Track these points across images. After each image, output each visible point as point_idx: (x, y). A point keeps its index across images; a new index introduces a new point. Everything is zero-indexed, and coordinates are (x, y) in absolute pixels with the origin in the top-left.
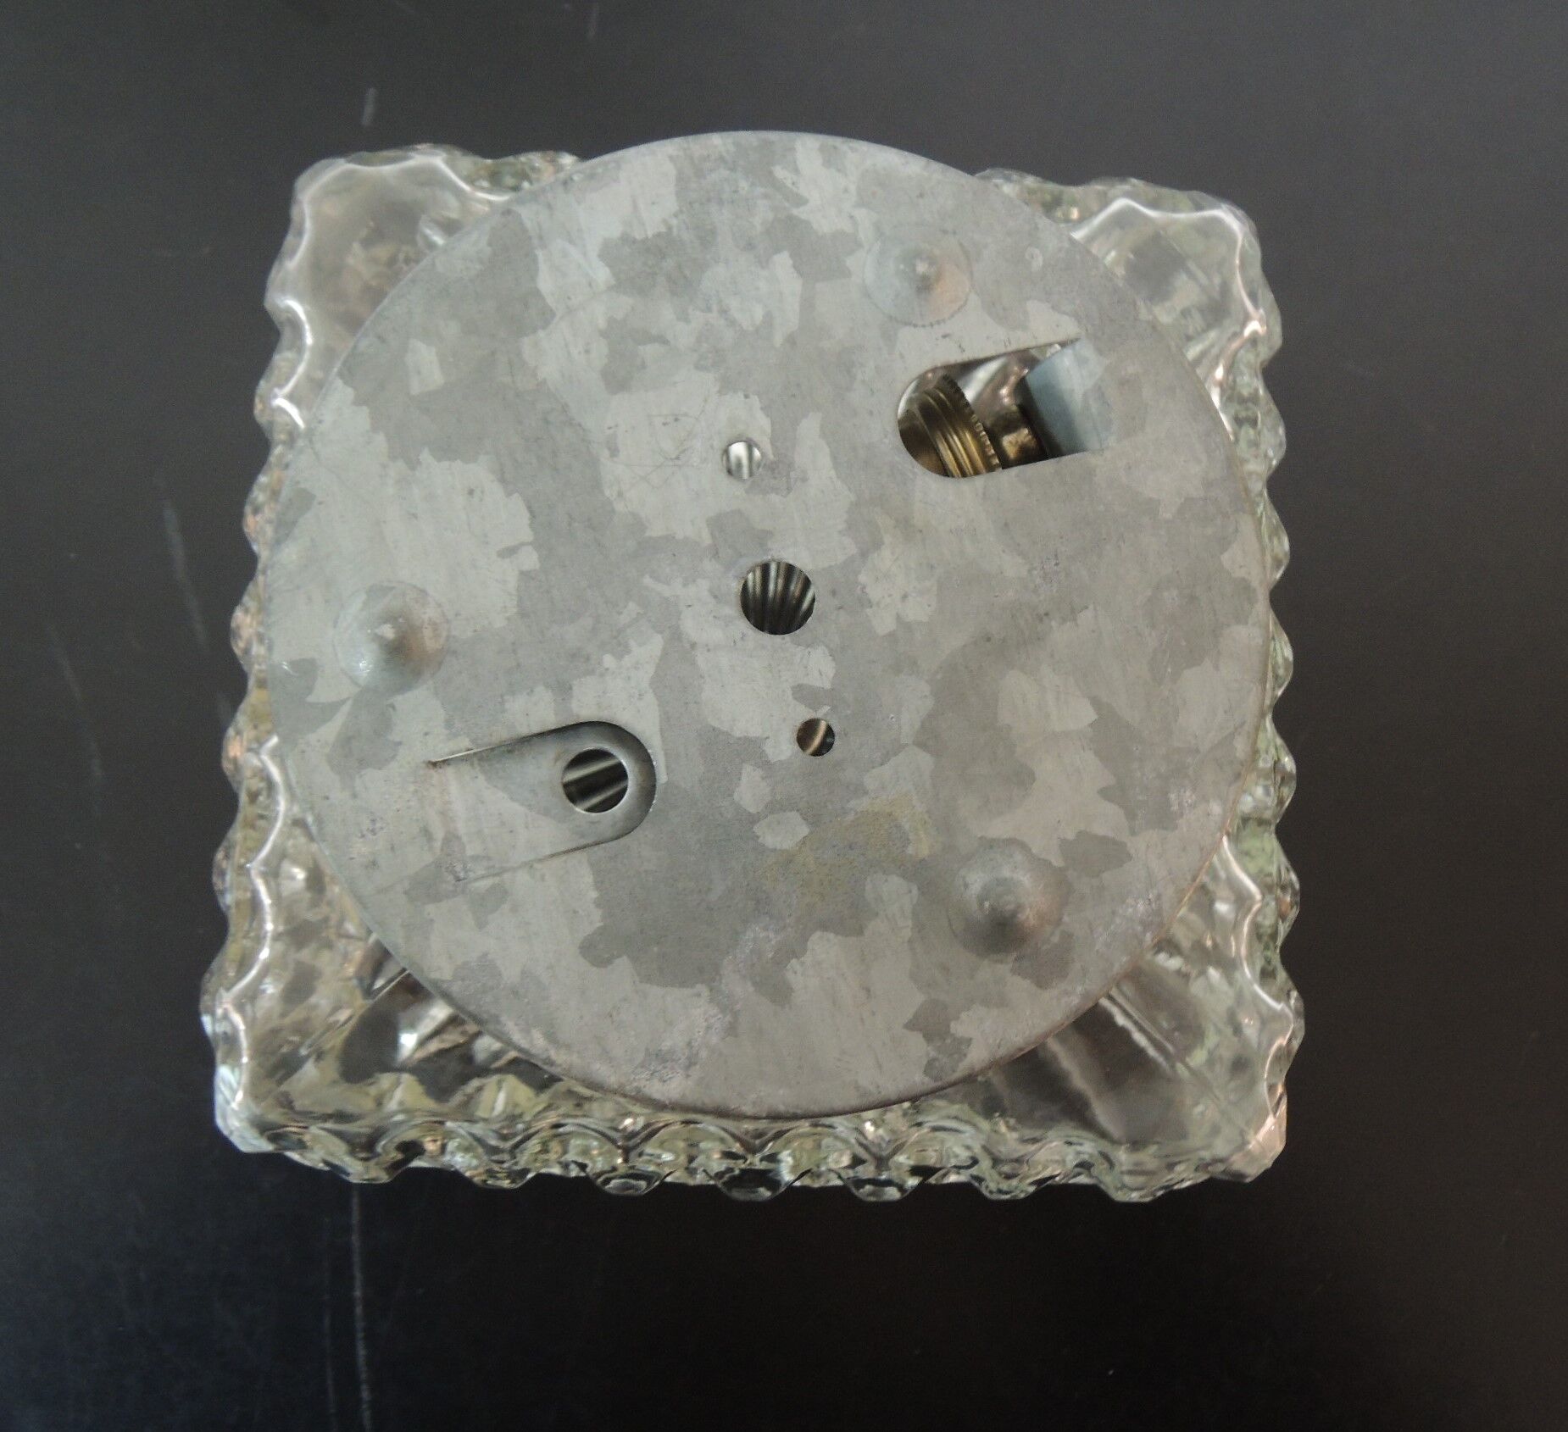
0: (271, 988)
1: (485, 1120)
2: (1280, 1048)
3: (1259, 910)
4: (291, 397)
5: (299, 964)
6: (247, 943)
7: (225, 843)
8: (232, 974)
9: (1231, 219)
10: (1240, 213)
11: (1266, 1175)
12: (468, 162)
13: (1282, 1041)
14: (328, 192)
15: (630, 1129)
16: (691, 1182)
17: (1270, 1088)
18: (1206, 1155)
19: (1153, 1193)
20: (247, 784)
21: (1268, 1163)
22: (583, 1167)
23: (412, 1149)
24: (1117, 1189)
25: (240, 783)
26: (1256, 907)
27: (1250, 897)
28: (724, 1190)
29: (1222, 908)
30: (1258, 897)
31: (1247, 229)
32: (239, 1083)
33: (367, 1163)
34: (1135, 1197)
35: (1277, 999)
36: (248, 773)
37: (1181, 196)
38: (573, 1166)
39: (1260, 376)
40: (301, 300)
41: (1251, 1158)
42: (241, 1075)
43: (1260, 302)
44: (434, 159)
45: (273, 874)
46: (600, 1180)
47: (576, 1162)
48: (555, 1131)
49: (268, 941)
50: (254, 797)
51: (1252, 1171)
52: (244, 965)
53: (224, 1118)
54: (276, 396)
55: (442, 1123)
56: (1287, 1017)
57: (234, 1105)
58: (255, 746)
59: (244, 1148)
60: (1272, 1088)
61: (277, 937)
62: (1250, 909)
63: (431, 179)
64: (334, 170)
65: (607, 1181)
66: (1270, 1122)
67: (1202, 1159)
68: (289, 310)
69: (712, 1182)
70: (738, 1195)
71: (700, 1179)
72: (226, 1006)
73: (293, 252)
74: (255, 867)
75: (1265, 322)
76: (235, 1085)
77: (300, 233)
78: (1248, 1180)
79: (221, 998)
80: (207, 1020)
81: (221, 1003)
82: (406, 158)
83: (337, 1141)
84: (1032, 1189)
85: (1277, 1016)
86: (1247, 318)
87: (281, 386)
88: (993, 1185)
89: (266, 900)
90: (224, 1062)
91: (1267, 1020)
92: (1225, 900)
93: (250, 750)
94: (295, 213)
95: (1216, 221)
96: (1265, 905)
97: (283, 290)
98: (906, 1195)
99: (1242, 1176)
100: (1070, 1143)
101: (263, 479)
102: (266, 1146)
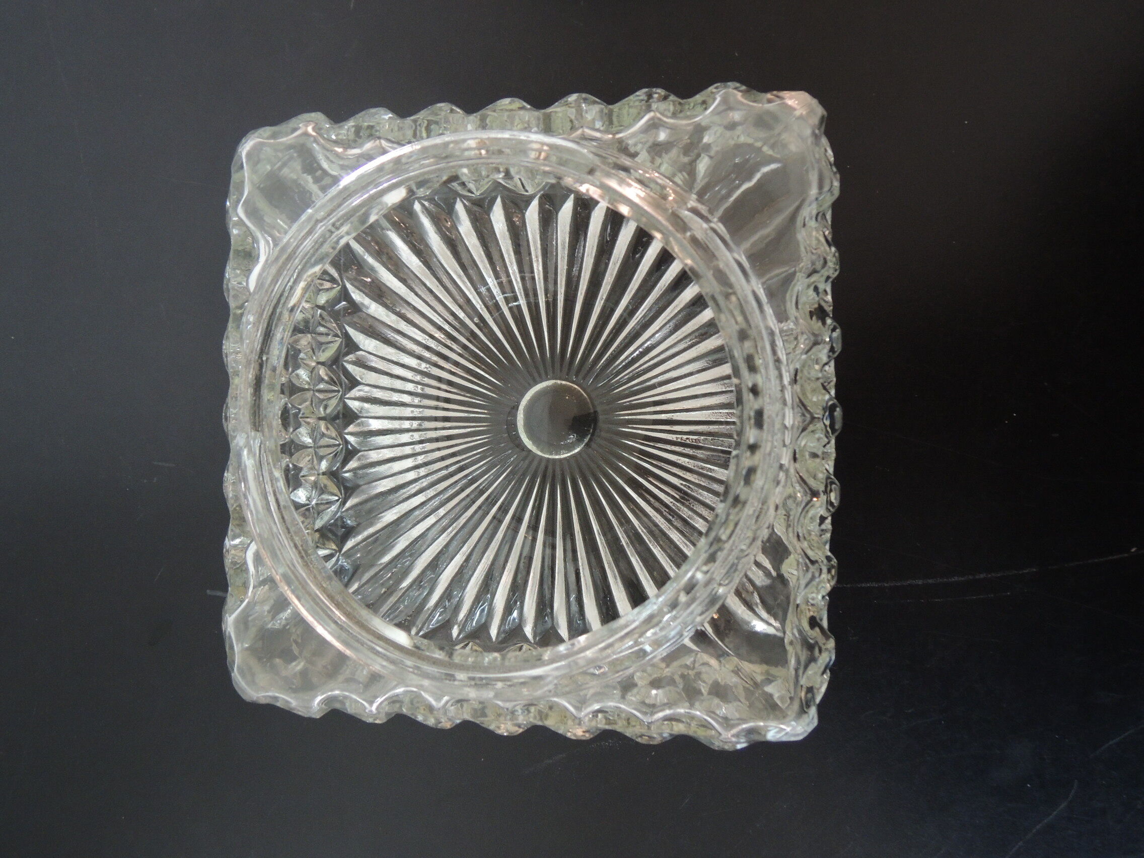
0: (724, 710)
1: (798, 579)
2: (742, 96)
3: (661, 114)
4: (371, 703)
5: (710, 693)
6: (693, 724)
7: (634, 738)
8: (713, 732)
9: (246, 147)
10: (243, 140)
11: (822, 102)
12: (230, 601)
13: (739, 95)
14: (252, 683)
15: (802, 494)
16: (834, 456)
17: (767, 103)
18: (810, 140)
19: (835, 173)
20: (601, 724)
21: (814, 102)
22: (823, 519)
23: (814, 622)
24: (832, 194)
25: (597, 729)
26: (658, 115)
27: (652, 119)
28: (836, 434)
29: (662, 136)
30: (652, 114)
31: (253, 136)
32: (776, 727)
33: (823, 650)
34: (836, 184)
35: (715, 99)
36: (594, 724)
37: (235, 177)
38: (823, 527)
39: (341, 124)
40: (316, 696)
41: (811, 111)
42: (771, 726)
43: (296, 126)
44: (230, 622)
45: (653, 708)
46: (832, 509)
47: (820, 524)
48: (801, 539)
49: (693, 712)
50: (608, 721)
51: (820, 111)
52: (705, 725)
53: (798, 735)
54: (371, 711)
55: (798, 606)
56: (725, 93)
57: (788, 729)
58: (577, 721)
59: (815, 722)
60: (770, 101)
61: (692, 706)
62: (660, 119)
63: (244, 622)
64: (238, 679)
65: (832, 504)
66: (790, 102)
67: (812, 143)
68: (318, 704)
69: (833, 442)
70: (838, 426)
71: (831, 449)
72: (729, 736)
73: (287, 702)
74: (646, 719)
75: (308, 122)
76: (777, 730)
77: (276, 698)
78: (825, 113)
79: (725, 739)
80: (739, 747)
81: (728, 738)
82: (230, 637)
83: (810, 667)
84: (833, 249)
85: (725, 101)
86: (306, 134)
87: (365, 708)
88: (832, 269)
89: (668, 712)
90: (765, 736)
91: (728, 106)
92: (657, 135)
93: (580, 724)
94: (263, 701)
95: (249, 155)
96: (657, 110)
97: (309, 708)
98: (837, 325)
99: (822, 118)
100: (804, 225)
101: (420, 718)
102: (813, 711)
